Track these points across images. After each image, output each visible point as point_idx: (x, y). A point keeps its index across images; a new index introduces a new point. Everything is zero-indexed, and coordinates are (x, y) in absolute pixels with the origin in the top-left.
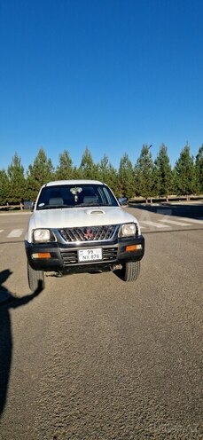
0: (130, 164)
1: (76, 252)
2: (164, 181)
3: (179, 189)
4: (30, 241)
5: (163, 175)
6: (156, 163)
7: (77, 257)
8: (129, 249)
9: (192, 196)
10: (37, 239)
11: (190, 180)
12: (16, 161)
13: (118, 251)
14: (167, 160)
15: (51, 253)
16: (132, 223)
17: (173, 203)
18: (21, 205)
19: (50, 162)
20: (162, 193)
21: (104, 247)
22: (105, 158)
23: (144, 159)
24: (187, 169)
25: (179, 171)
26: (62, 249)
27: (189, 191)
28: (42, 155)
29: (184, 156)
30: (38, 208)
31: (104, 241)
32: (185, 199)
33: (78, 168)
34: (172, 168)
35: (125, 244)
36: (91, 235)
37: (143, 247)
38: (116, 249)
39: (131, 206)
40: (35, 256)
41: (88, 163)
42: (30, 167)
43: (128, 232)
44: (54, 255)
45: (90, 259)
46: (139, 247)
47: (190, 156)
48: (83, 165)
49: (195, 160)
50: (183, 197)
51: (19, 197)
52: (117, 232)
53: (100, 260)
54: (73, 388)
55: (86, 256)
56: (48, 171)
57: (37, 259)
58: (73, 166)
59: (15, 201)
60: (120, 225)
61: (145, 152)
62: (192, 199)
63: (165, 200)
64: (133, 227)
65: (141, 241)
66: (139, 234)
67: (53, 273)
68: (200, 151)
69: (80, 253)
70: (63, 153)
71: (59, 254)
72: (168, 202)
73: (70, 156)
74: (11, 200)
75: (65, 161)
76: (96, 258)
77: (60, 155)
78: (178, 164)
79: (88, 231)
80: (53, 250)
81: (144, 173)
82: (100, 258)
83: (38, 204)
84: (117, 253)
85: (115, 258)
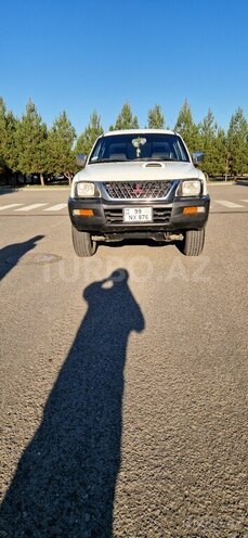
1: (120, 211)
4: (73, 196)
7: (121, 217)
8: (187, 211)
10: (80, 194)
12: (95, 120)
13: (172, 213)
16: (196, 179)
19: (136, 122)
21: (155, 206)
26: (105, 206)
28: (126, 112)
30: (91, 162)
31: (157, 199)
35: (182, 205)
36: (141, 192)
37: (207, 209)
38: (170, 209)
39: (238, 184)
40: (76, 212)
43: (189, 190)
44: (96, 212)
45: (137, 219)
46: (201, 210)
48: (179, 125)
52: (175, 189)
53: (148, 222)
55: (132, 215)
57: (79, 217)
60: (179, 181)
64: (197, 184)
65: (206, 202)
66: (205, 193)
69: (125, 212)
71: (102, 213)
73: (162, 113)
76: (145, 220)
77: (149, 112)
79: (138, 186)
82: (150, 218)
83: (91, 157)
84: (169, 215)
85: (168, 220)
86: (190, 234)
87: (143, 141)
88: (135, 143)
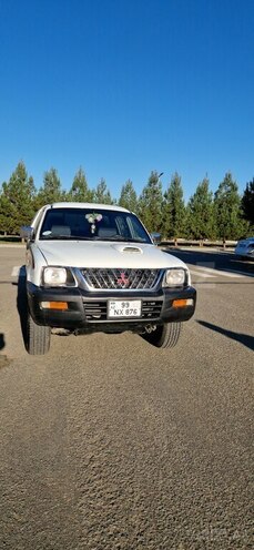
0: (134, 195)
1: (105, 304)
2: (174, 219)
3: (191, 231)
4: (38, 283)
5: (174, 212)
6: (166, 196)
7: (105, 310)
8: (177, 304)
9: (207, 242)
10: (48, 281)
11: (206, 221)
13: (163, 307)
14: (180, 194)
15: (69, 304)
16: (180, 268)
17: (183, 248)
19: (31, 181)
20: (171, 234)
21: (145, 299)
22: (103, 183)
23: (152, 191)
24: (204, 207)
25: (194, 209)
26: (85, 298)
27: (203, 235)
28: (21, 171)
29: (201, 192)
30: (42, 238)
32: (198, 245)
33: (67, 192)
34: (186, 205)
35: (172, 297)
36: (126, 282)
37: (195, 302)
38: (160, 302)
40: (45, 305)
41: (81, 187)
42: (4, 185)
43: (173, 280)
44: (72, 306)
45: (124, 315)
46: (189, 302)
47: (209, 191)
48: (74, 189)
49: (213, 197)
50: (195, 242)
52: (161, 280)
53: (137, 318)
54: (134, 519)
55: (118, 309)
56: (28, 192)
57: (48, 310)
58: (61, 189)
60: (165, 271)
61: (153, 181)
62: (205, 245)
63: (173, 244)
64: (182, 274)
65: (192, 294)
66: (189, 284)
67: (62, 330)
68: (220, 187)
69: (110, 306)
70: (49, 171)
71: (82, 306)
72: (176, 246)
73: (58, 176)
75: (52, 182)
76: (133, 315)
77: (46, 173)
78: (192, 200)
79: (122, 275)
80: (73, 298)
81: (151, 207)
82: (138, 314)
83: (42, 231)
84: (160, 309)
85: (158, 315)
86: (170, 327)
87: (99, 217)
88: (90, 218)
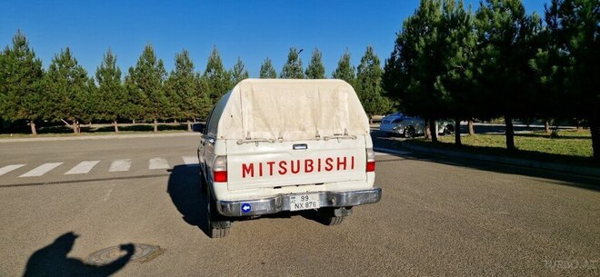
0: (273, 73)
6: (307, 74)
12: (109, 60)
14: (321, 71)
18: (116, 125)
19: (161, 65)
22: (240, 63)
23: (292, 67)
28: (149, 54)
29: (343, 67)
33: (202, 74)
41: (217, 68)
42: (131, 70)
47: (351, 66)
49: (356, 72)
51: (112, 113)
56: (158, 76)
58: (195, 71)
59: (108, 118)
61: (292, 58)
68: (362, 61)
70: (181, 53)
73: (190, 58)
74: (100, 117)
75: (184, 64)
77: (176, 56)
